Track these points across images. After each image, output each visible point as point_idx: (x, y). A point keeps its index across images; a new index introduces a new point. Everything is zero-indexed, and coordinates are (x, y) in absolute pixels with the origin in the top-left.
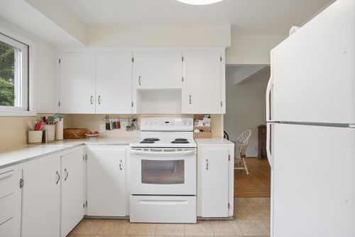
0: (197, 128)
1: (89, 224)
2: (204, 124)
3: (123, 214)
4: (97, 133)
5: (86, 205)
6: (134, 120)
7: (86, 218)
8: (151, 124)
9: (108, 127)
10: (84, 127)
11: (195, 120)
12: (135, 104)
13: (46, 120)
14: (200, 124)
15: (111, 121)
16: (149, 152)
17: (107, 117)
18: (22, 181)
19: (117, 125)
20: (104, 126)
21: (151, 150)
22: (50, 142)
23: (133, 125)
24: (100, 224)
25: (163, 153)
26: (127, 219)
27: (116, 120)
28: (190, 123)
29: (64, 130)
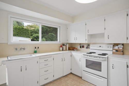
0: (114, 50)
1: (72, 75)
2: (118, 48)
3: (80, 76)
4: (77, 49)
5: (71, 69)
6: (88, 45)
7: (71, 73)
8: (94, 47)
9: (80, 47)
10: (74, 47)
11: (114, 46)
12: (87, 40)
13: (63, 45)
14: (116, 48)
15: (81, 45)
16: (88, 57)
17: (80, 44)
18: (53, 59)
19: (83, 47)
20: (79, 47)
21: (89, 56)
22: (64, 51)
23: (88, 47)
24: (74, 76)
25: (93, 58)
26: (81, 78)
27: (83, 45)
28: (111, 47)
29: (69, 48)
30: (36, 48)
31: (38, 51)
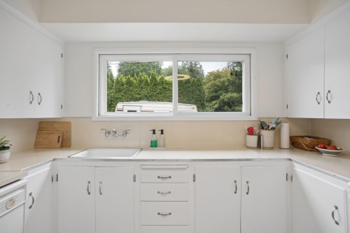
18: (194, 176)
29: (291, 138)
30: (154, 133)
31: (160, 142)
